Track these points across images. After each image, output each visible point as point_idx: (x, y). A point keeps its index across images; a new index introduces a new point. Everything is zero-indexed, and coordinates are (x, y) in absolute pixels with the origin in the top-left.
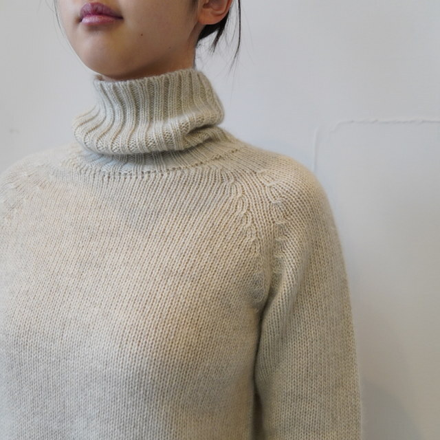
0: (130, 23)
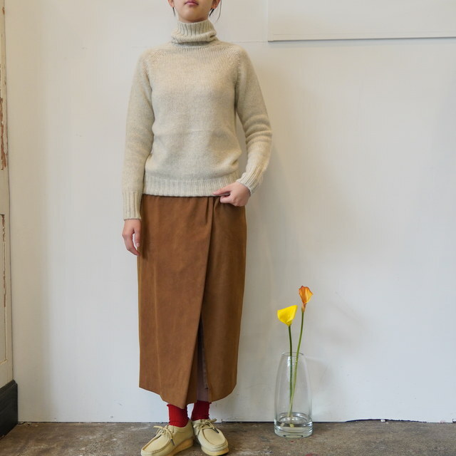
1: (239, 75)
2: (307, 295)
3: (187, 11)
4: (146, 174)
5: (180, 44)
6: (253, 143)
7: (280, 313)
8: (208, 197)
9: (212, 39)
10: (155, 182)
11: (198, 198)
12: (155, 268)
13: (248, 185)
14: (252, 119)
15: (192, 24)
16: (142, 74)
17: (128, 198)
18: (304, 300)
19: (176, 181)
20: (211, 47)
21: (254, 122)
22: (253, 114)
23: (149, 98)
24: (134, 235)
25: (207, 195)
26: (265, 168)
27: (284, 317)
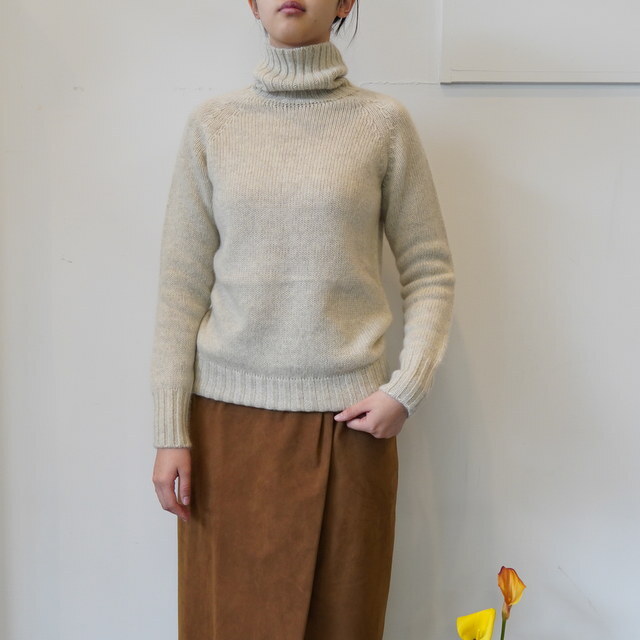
0: (310, 14)
1: (391, 161)
2: (514, 587)
3: (283, 25)
4: (200, 355)
5: (270, 93)
6: (416, 300)
7: (462, 623)
8: (323, 413)
9: (338, 84)
10: (216, 373)
11: (302, 414)
12: (214, 547)
13: (403, 400)
14: (416, 250)
15: (297, 49)
16: (194, 153)
17: (162, 405)
18: (508, 599)
19: (258, 379)
20: (334, 101)
21: (420, 257)
22: (417, 240)
23: (206, 200)
24: (176, 481)
25: (321, 410)
26: (439, 359)
27: (470, 631)
